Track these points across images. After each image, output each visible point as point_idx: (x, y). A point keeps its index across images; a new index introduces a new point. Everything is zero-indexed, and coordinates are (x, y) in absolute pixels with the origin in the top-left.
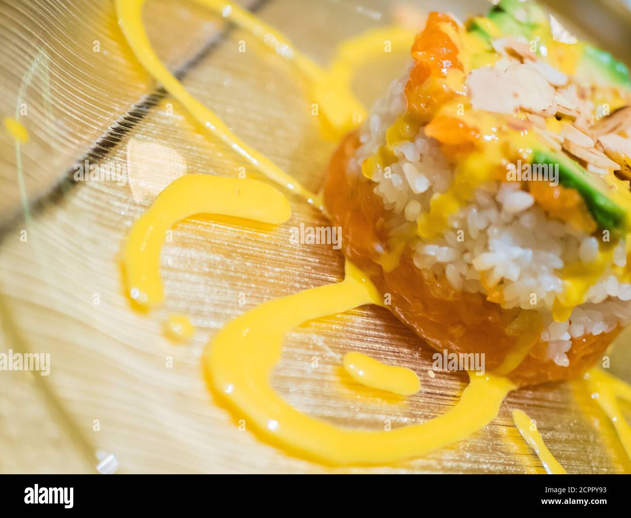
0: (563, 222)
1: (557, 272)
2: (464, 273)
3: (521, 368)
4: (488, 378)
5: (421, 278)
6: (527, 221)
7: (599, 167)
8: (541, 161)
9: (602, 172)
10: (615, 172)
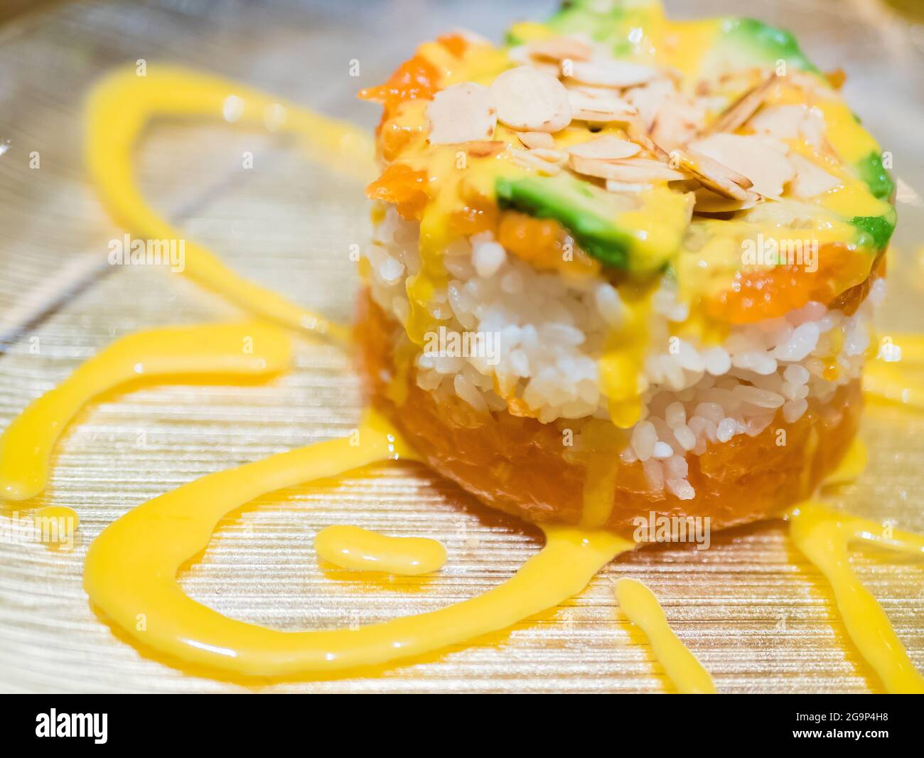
0: (555, 271)
2: (477, 384)
4: (586, 541)
5: (433, 403)
6: (510, 284)
7: (628, 182)
8: (507, 193)
9: (636, 188)
10: (673, 184)
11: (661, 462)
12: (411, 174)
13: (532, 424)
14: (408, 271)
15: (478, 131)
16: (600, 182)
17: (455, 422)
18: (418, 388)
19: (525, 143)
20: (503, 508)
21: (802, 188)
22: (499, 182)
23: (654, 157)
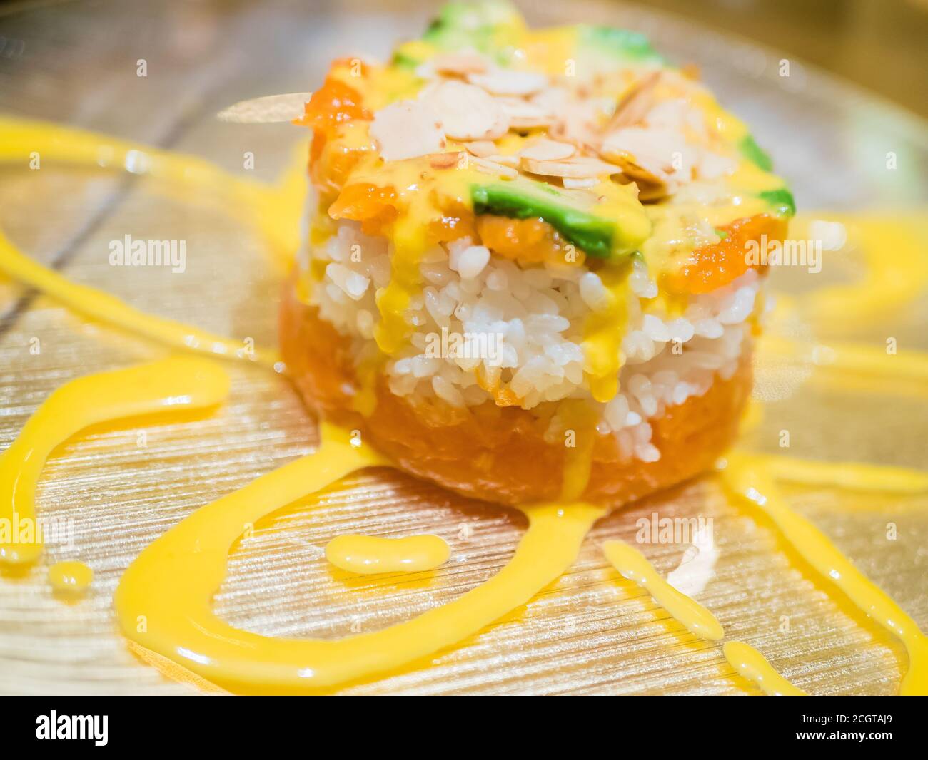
0: (540, 265)
1: (566, 335)
2: (456, 382)
3: (593, 483)
4: (561, 513)
5: (409, 408)
6: (496, 282)
7: (581, 178)
8: (483, 197)
9: (586, 183)
10: (613, 177)
11: (630, 431)
12: (378, 191)
13: (514, 412)
14: (375, 285)
15: (431, 145)
16: (557, 181)
17: (435, 421)
18: (393, 396)
19: (473, 152)
20: (482, 496)
21: (708, 171)
22: (474, 189)
23: (584, 154)
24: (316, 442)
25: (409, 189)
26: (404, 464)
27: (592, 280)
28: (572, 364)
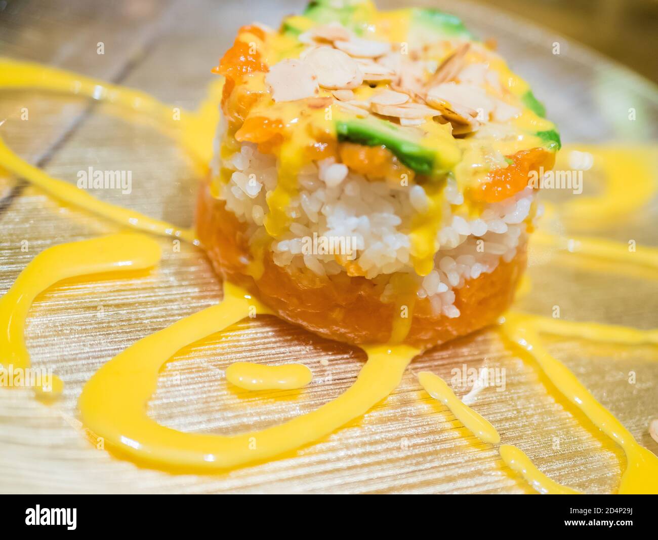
0: (382, 180)
1: (399, 228)
2: (320, 258)
3: (412, 332)
4: (390, 351)
5: (286, 274)
6: (351, 190)
7: (412, 119)
8: (344, 130)
9: (417, 122)
10: (435, 118)
11: (440, 296)
12: (271, 123)
13: (360, 280)
14: (266, 188)
15: (308, 91)
16: (396, 120)
17: (304, 284)
18: (276, 266)
19: (338, 97)
20: (336, 338)
21: (500, 115)
22: (338, 124)
23: (415, 101)
24: (221, 296)
25: (292, 122)
26: (282, 313)
27: (418, 191)
28: (402, 249)
